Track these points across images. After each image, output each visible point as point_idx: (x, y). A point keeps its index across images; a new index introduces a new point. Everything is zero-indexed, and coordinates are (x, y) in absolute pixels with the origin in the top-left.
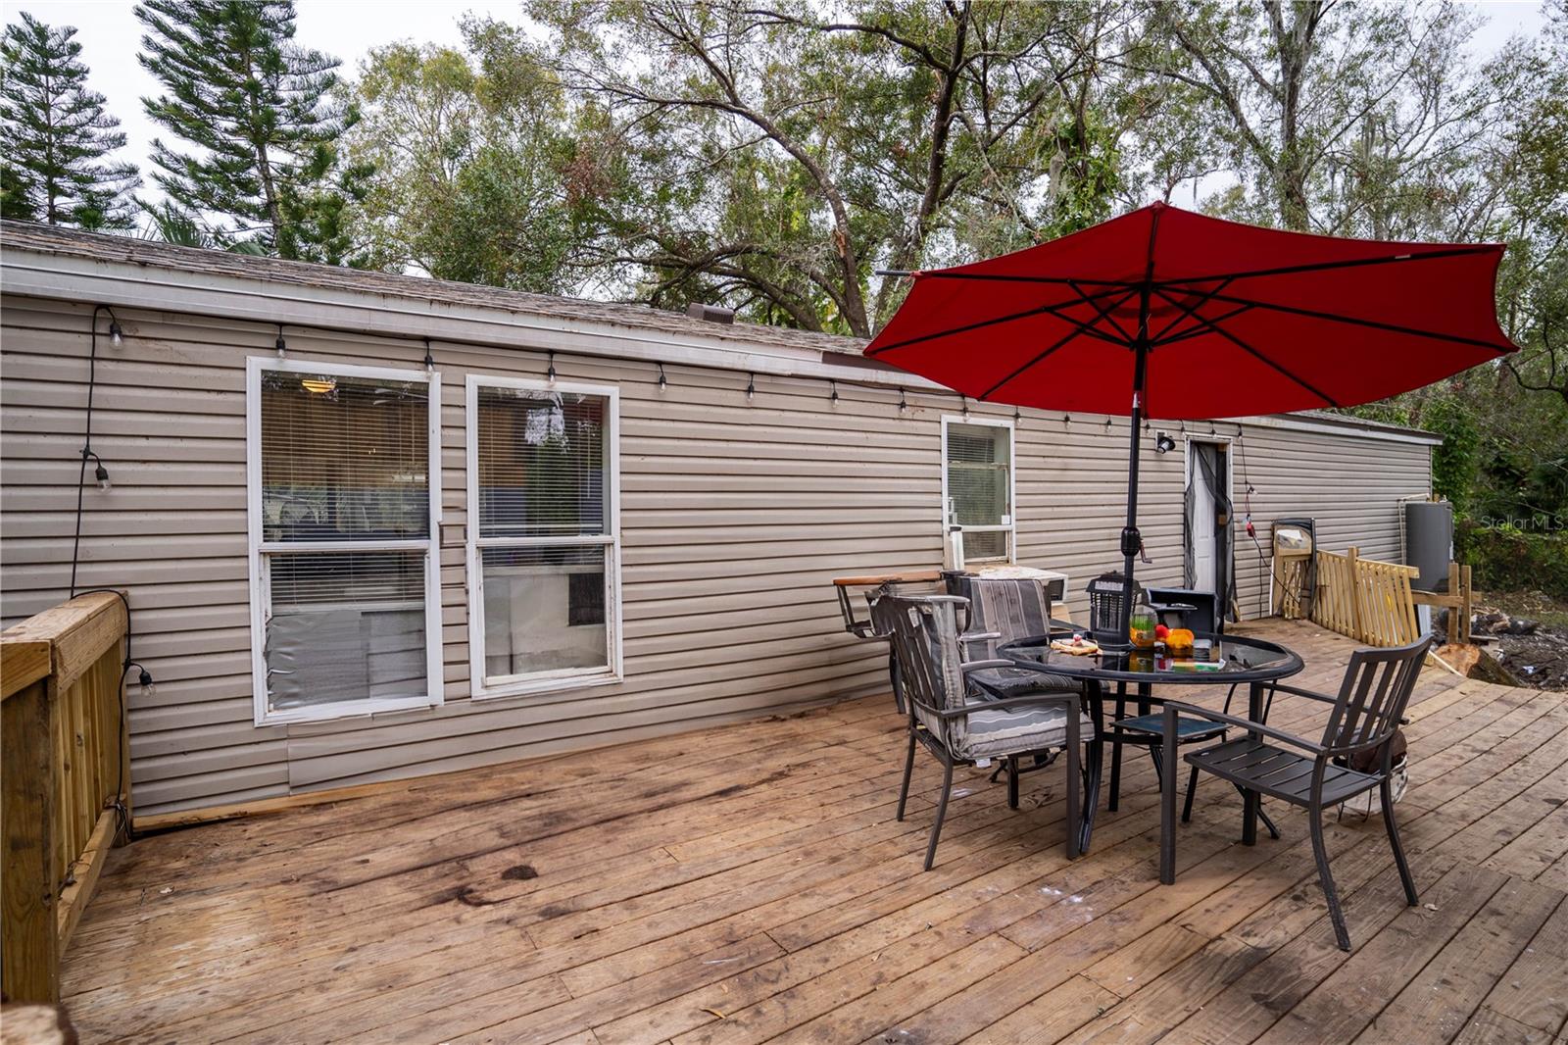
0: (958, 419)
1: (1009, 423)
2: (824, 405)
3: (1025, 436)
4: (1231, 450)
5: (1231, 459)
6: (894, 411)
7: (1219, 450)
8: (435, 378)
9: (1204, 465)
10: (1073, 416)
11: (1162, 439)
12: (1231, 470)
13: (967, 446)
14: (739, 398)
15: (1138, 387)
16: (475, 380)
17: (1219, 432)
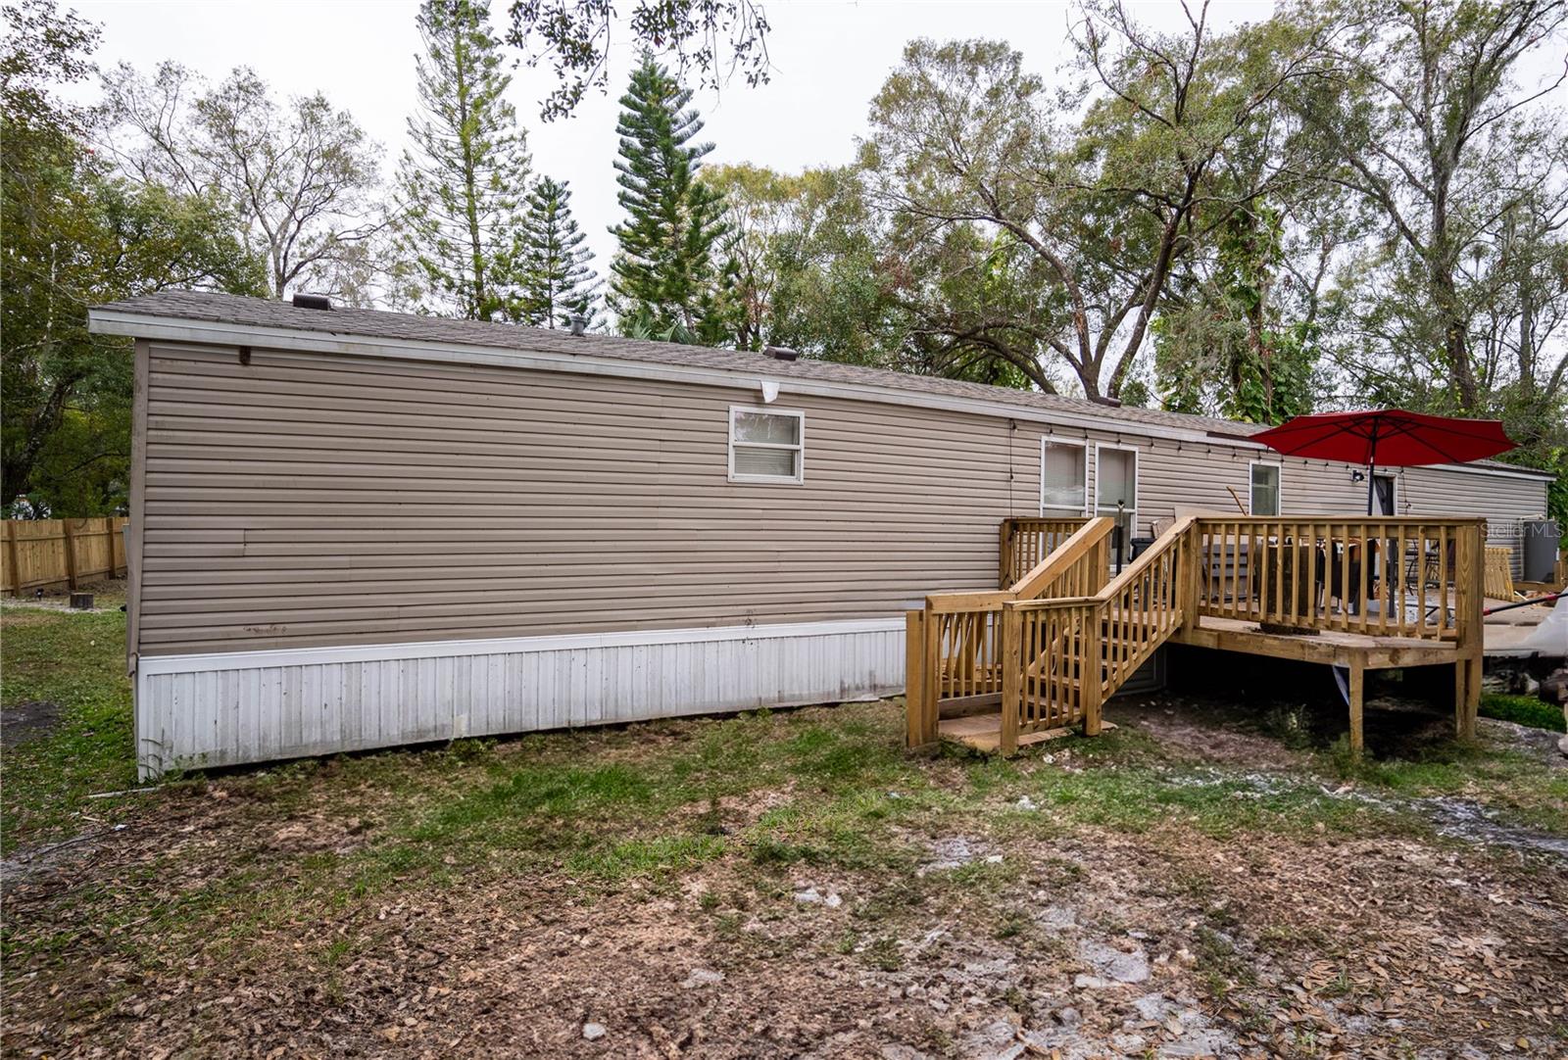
0: (1256, 462)
1: (1278, 465)
2: (1204, 455)
3: (1287, 471)
4: (1396, 482)
5: (1396, 486)
6: (1230, 458)
7: (1388, 481)
8: (1087, 443)
9: (1379, 491)
10: (1310, 460)
11: (1355, 474)
12: (1396, 494)
13: (1261, 476)
14: (1175, 452)
15: (1373, 455)
16: (1099, 445)
17: (1391, 471)
